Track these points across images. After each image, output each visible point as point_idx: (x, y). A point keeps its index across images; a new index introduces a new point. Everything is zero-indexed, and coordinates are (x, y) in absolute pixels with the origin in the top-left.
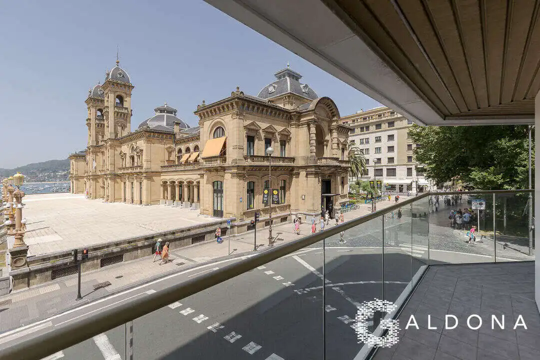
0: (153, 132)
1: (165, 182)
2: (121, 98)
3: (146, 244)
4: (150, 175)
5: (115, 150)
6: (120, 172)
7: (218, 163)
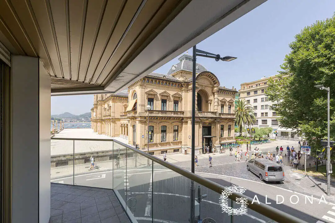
0: (116, 96)
1: (122, 125)
3: (81, 157)
4: (114, 120)
5: (102, 106)
6: (104, 118)
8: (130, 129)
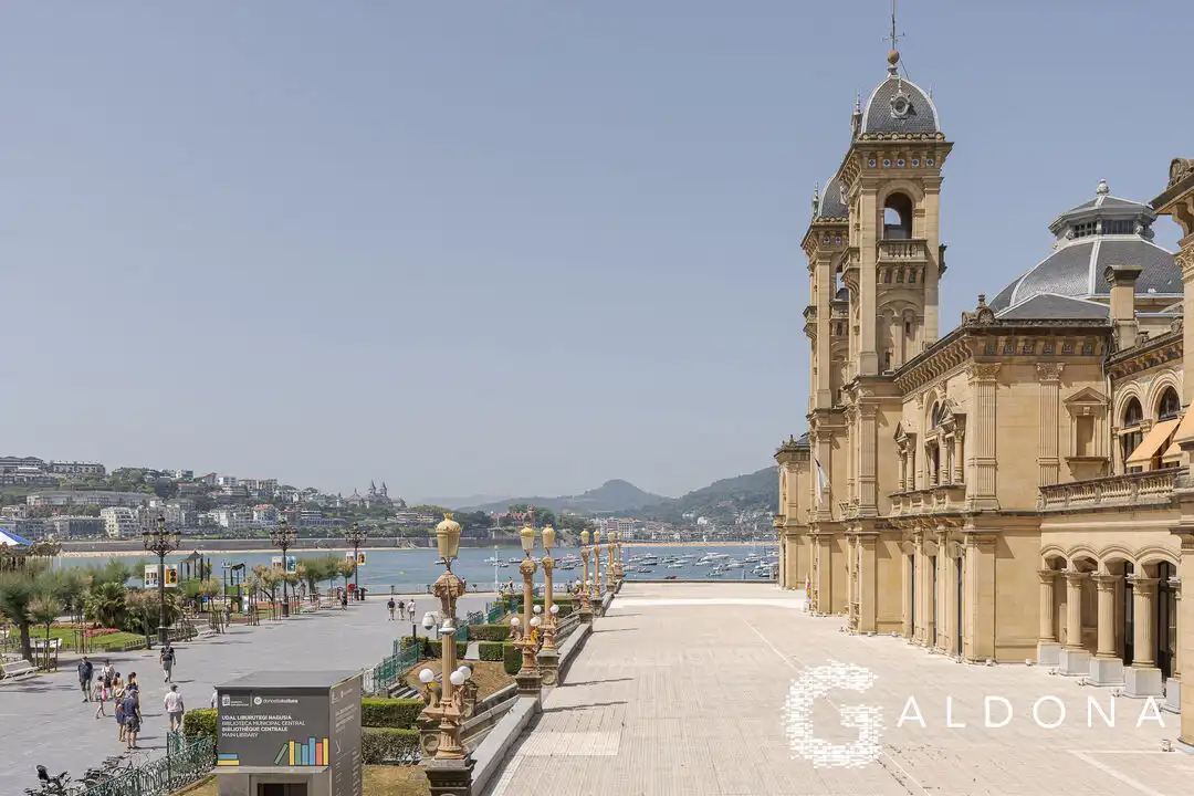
1: (1058, 563)
2: (902, 204)
4: (994, 528)
5: (879, 419)
6: (894, 512)
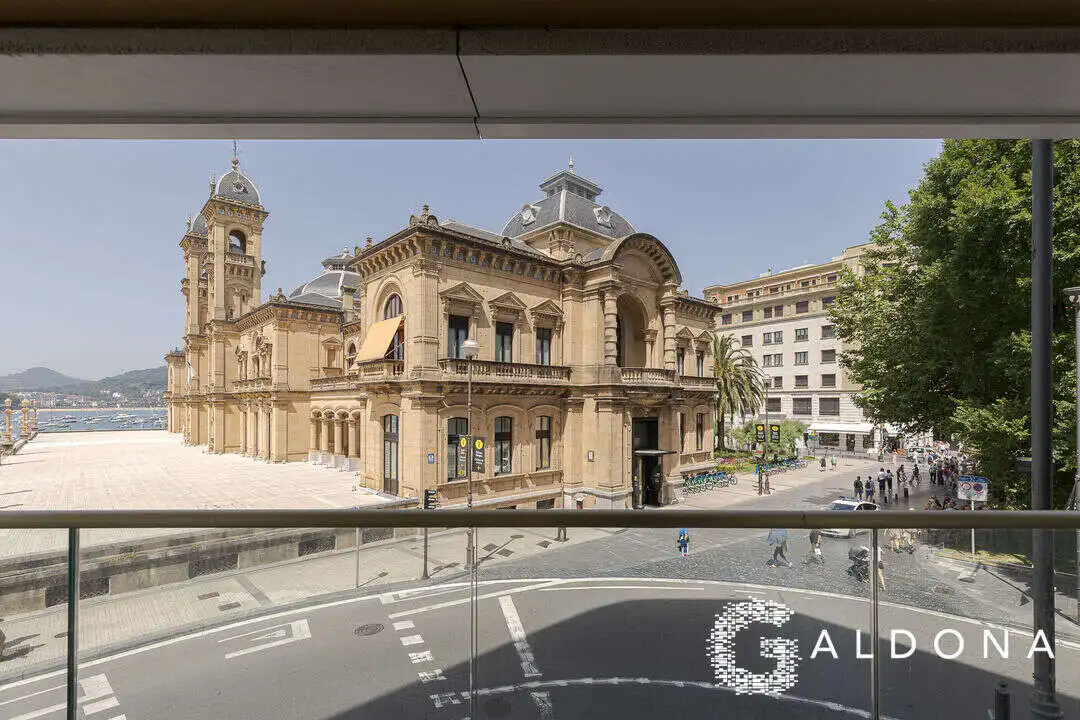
0: (292, 307)
1: (318, 415)
2: (241, 236)
4: (286, 399)
5: (226, 343)
6: (235, 391)
7: (384, 374)
8: (371, 430)
